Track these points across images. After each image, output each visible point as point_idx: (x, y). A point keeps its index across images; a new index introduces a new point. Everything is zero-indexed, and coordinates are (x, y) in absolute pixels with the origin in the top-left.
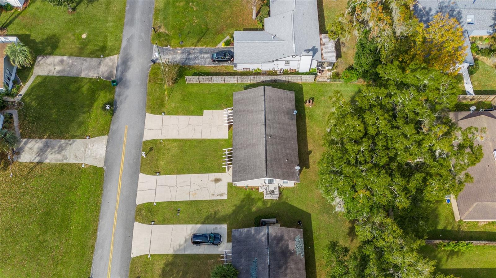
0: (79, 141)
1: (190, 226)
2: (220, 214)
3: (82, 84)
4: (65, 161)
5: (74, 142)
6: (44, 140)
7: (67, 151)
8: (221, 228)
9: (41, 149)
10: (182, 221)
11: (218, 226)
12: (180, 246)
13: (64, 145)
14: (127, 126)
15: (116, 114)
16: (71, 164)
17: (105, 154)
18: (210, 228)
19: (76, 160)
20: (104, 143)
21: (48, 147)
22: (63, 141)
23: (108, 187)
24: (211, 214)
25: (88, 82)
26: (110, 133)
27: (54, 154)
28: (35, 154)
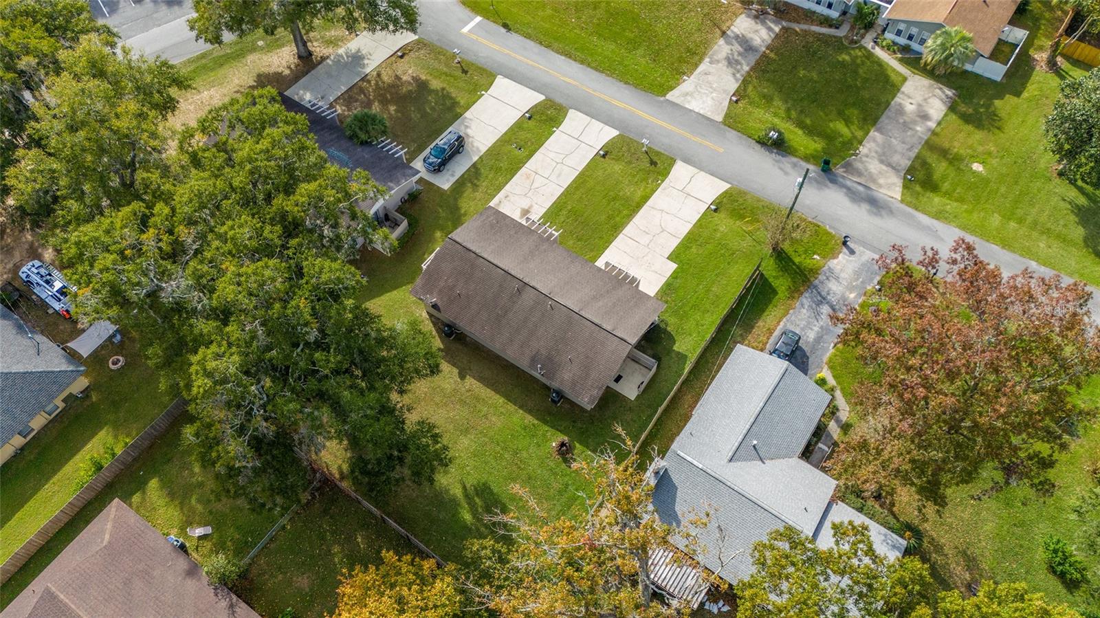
0: (733, 86)
1: (483, 149)
2: (468, 191)
3: (854, 128)
4: (707, 60)
5: (737, 80)
6: (764, 49)
7: (725, 68)
8: (448, 180)
9: (747, 41)
10: (499, 143)
11: (454, 179)
12: (467, 127)
13: (739, 67)
14: (722, 150)
15: (758, 147)
16: (696, 66)
17: (687, 106)
18: (459, 168)
19: (700, 73)
20: (709, 113)
21: (746, 50)
22: (746, 68)
23: (626, 91)
24: (479, 180)
25: (855, 137)
26: (723, 126)
27: (730, 52)
28: (744, 33)
